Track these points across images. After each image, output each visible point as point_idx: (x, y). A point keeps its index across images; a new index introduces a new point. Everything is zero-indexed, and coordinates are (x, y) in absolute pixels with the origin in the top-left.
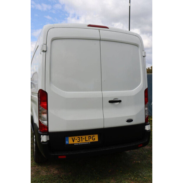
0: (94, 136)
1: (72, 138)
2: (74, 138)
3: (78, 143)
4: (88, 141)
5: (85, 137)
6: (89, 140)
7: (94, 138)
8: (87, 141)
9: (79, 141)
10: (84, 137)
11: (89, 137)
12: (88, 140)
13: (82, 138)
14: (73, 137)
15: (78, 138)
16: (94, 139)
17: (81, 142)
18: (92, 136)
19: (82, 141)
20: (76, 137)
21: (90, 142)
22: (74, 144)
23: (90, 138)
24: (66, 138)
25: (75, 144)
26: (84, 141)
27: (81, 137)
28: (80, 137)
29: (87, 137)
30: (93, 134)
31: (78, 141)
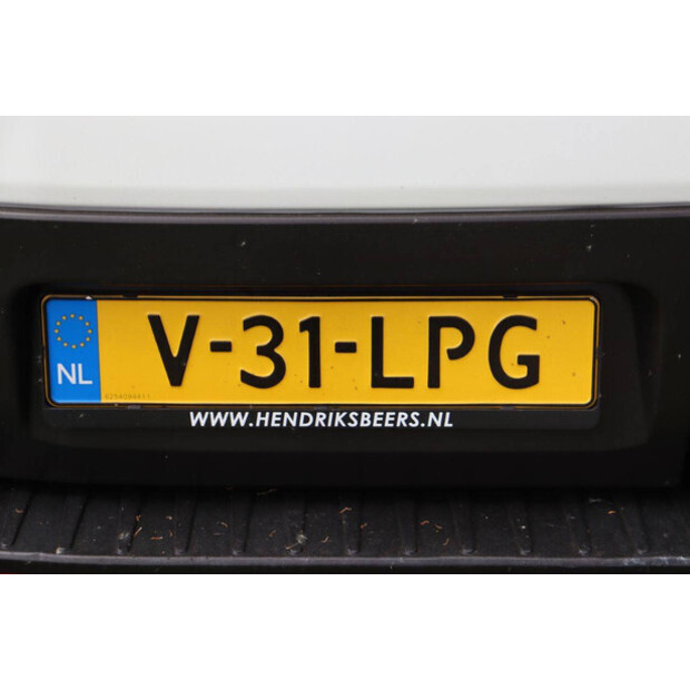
0: (530, 323)
1: (156, 323)
2: (192, 323)
3: (253, 411)
4: (421, 394)
5: (377, 324)
6: (434, 381)
7: (517, 343)
8: (407, 383)
9: (265, 368)
10: (345, 319)
11: (436, 324)
12: (421, 375)
13: (311, 326)
14: (174, 314)
15: (249, 324)
16: (521, 372)
17: (294, 389)
18: (484, 315)
19: (315, 381)
20: (222, 317)
21: (458, 412)
22: (184, 411)
23: (451, 338)
24: (60, 316)
25: (197, 419)
26: (347, 382)
27: (307, 310)
28: (290, 313)
29: (407, 322)
30: (510, 294)
31: (248, 378)
